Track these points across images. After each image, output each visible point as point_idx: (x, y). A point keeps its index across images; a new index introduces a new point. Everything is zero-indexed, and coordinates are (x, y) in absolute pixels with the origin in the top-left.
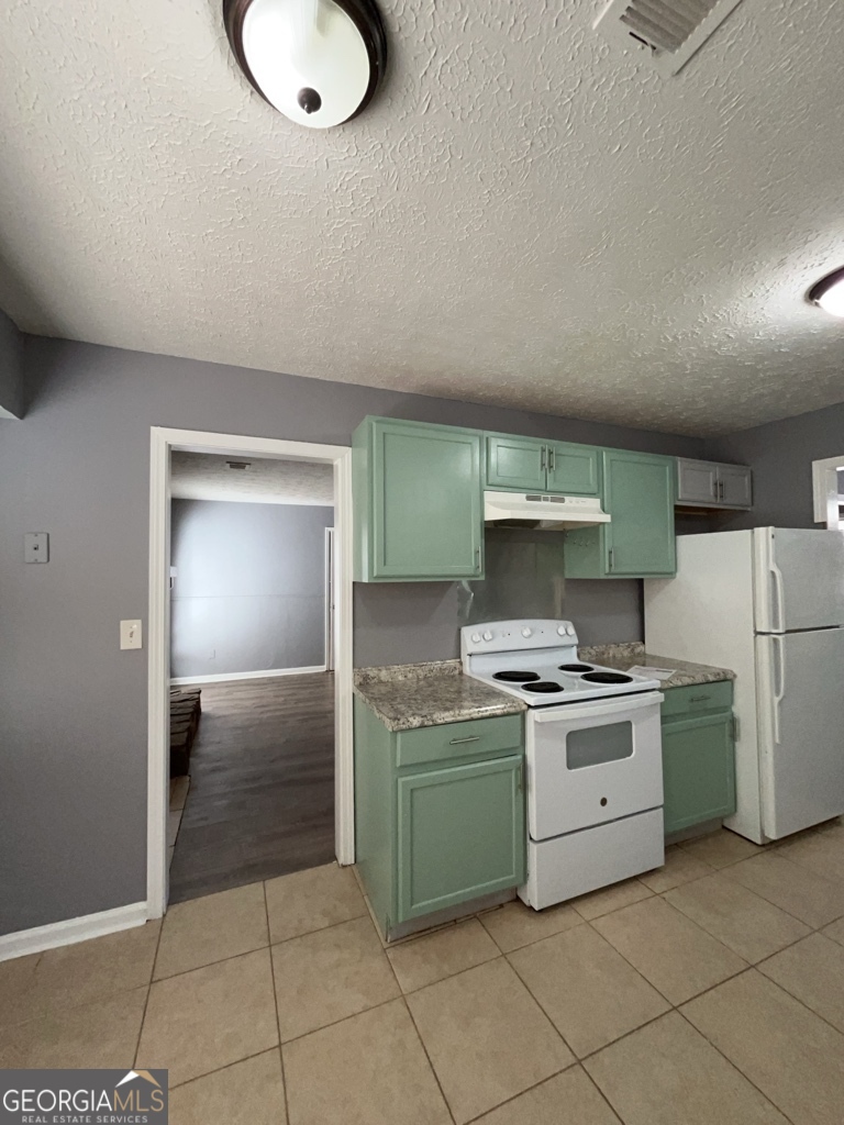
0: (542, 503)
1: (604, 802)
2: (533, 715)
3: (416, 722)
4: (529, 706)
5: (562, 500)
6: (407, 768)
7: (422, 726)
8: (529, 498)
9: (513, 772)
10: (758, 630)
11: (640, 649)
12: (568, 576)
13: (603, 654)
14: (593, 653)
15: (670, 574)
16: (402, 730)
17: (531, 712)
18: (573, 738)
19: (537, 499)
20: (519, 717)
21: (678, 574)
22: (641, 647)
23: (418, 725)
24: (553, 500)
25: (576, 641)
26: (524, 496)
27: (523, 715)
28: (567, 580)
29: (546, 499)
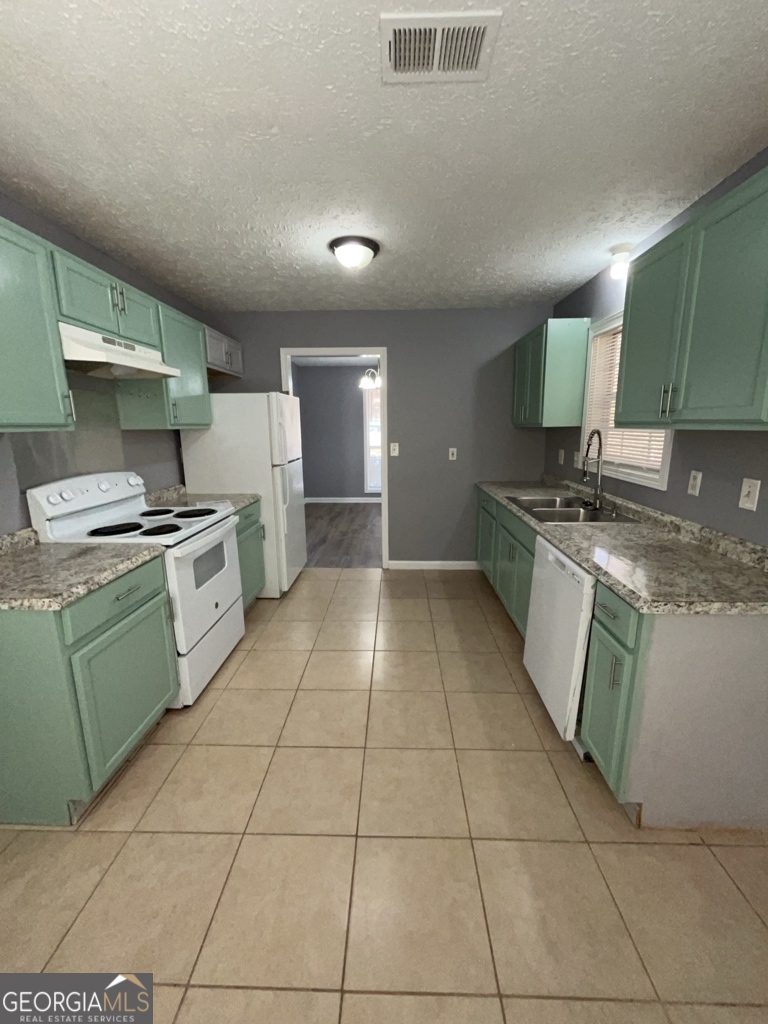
0: (117, 347)
1: (217, 605)
2: (171, 554)
3: (81, 590)
4: (168, 547)
5: (133, 349)
6: (80, 643)
7: (90, 592)
8: (105, 340)
9: (163, 609)
10: (275, 463)
11: (182, 491)
12: (123, 428)
13: (159, 498)
14: (153, 499)
15: (207, 426)
16: (70, 604)
17: (170, 550)
18: (198, 562)
19: (112, 342)
20: (160, 559)
21: (213, 427)
22: (184, 489)
23: (85, 592)
24: (127, 346)
25: (144, 490)
26: (100, 336)
27: (162, 556)
28: (123, 431)
29: (120, 344)
